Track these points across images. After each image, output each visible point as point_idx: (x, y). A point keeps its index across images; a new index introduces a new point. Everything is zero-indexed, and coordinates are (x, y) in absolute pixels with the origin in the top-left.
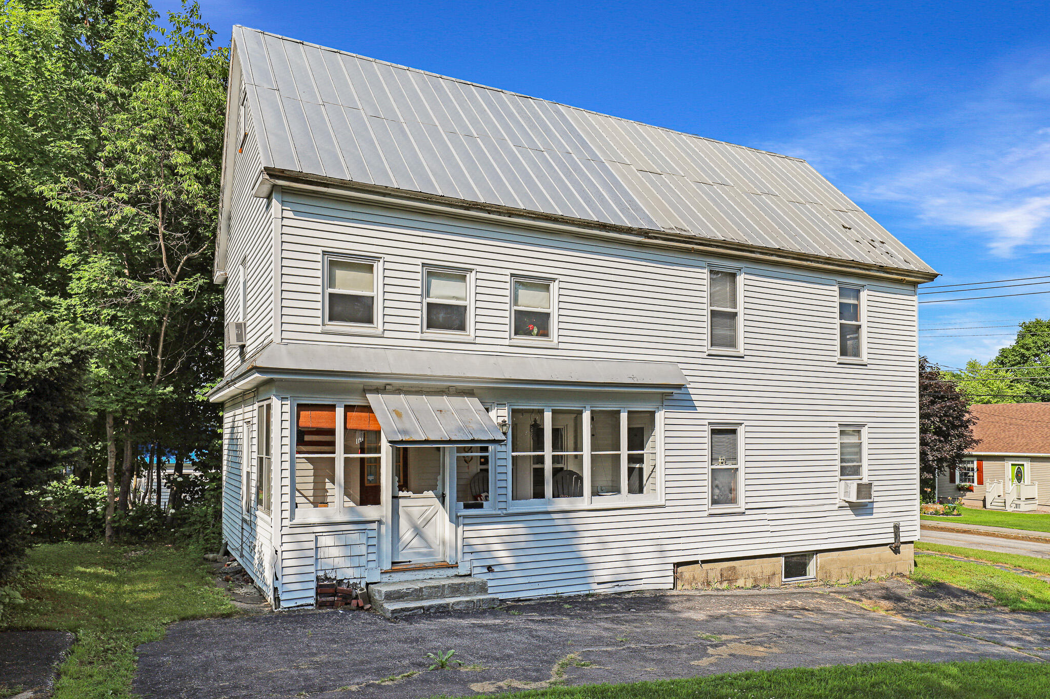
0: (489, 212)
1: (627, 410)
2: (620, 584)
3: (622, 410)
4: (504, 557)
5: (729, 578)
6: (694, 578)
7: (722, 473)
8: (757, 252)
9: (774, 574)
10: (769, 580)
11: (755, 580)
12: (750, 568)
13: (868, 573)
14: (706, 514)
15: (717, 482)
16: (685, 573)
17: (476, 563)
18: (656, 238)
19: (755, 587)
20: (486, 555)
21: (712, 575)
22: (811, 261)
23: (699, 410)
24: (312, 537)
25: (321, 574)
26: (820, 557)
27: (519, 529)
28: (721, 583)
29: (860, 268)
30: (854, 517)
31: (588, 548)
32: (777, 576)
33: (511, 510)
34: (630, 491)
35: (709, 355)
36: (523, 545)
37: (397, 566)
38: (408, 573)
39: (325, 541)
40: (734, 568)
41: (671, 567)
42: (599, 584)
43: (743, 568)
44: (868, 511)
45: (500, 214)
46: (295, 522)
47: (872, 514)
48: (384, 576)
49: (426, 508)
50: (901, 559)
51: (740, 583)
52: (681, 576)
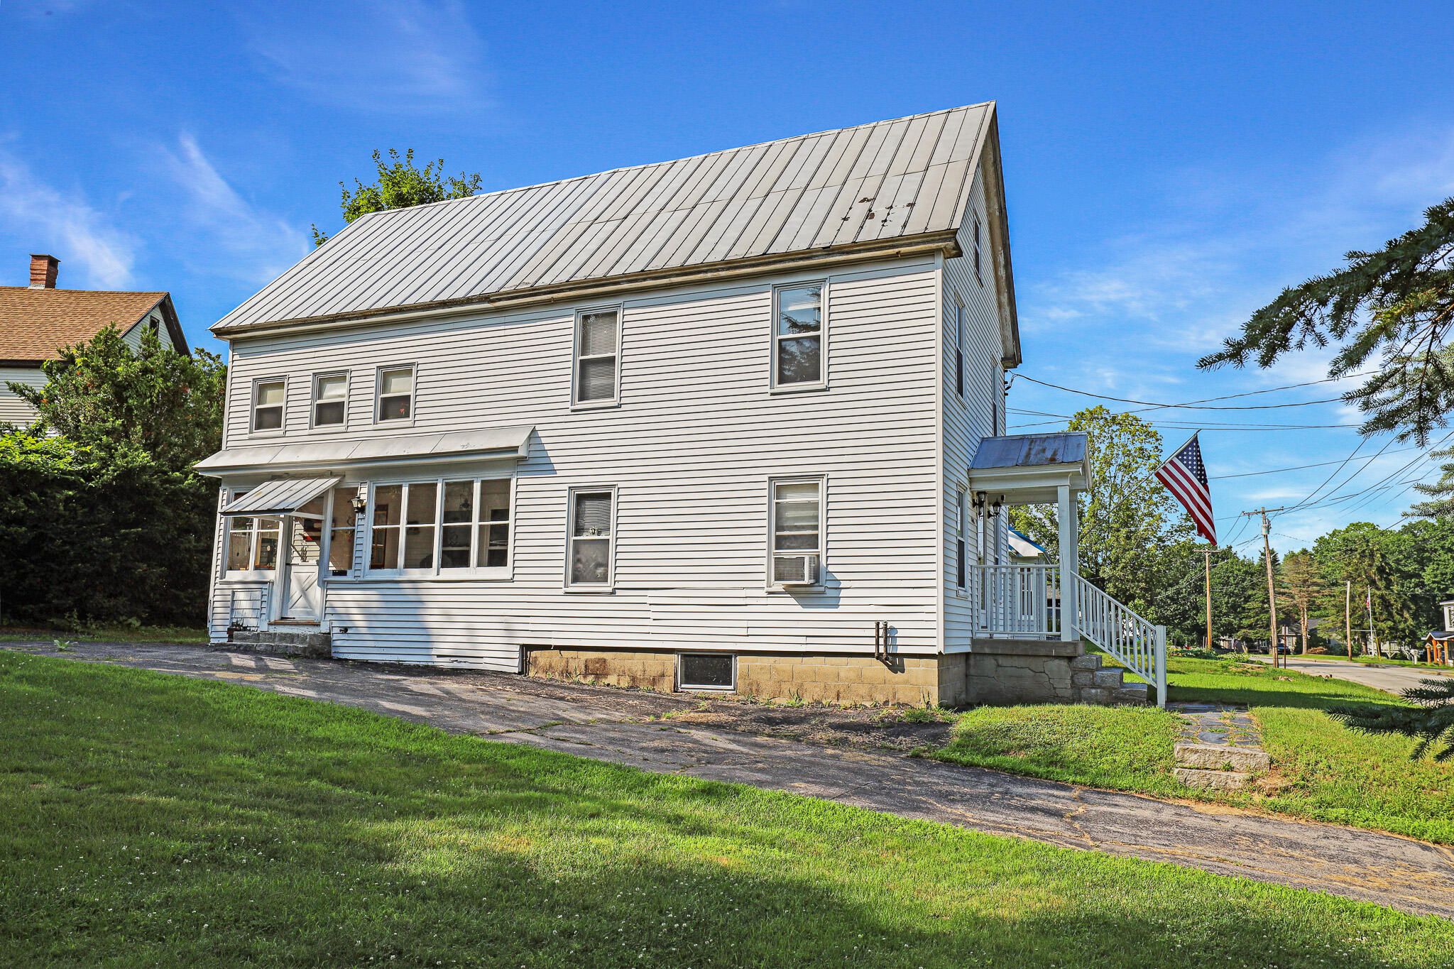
0: (349, 319)
1: (480, 480)
2: (459, 659)
3: (475, 480)
4: (359, 621)
5: (599, 671)
6: (550, 666)
7: (587, 546)
8: (623, 281)
9: (663, 675)
10: (654, 681)
11: (634, 679)
12: (628, 664)
13: (834, 695)
14: (561, 592)
15: (579, 556)
16: (540, 659)
17: (335, 624)
18: (500, 300)
19: (632, 687)
20: (345, 617)
21: (573, 665)
22: (706, 272)
23: (559, 473)
24: (230, 592)
25: (234, 621)
26: (740, 661)
27: (372, 595)
28: (585, 676)
29: (793, 260)
30: (799, 609)
31: (433, 620)
32: (667, 678)
33: (368, 578)
34: (479, 565)
35: (573, 411)
36: (374, 611)
37: (283, 620)
38: (287, 627)
39: (241, 596)
40: (605, 661)
41: (518, 648)
42: (439, 656)
43: (616, 662)
44: (833, 602)
45: (358, 318)
46: (224, 580)
47: (837, 606)
48: (270, 627)
49: (309, 574)
50: (907, 682)
51: (612, 680)
52: (535, 661)
